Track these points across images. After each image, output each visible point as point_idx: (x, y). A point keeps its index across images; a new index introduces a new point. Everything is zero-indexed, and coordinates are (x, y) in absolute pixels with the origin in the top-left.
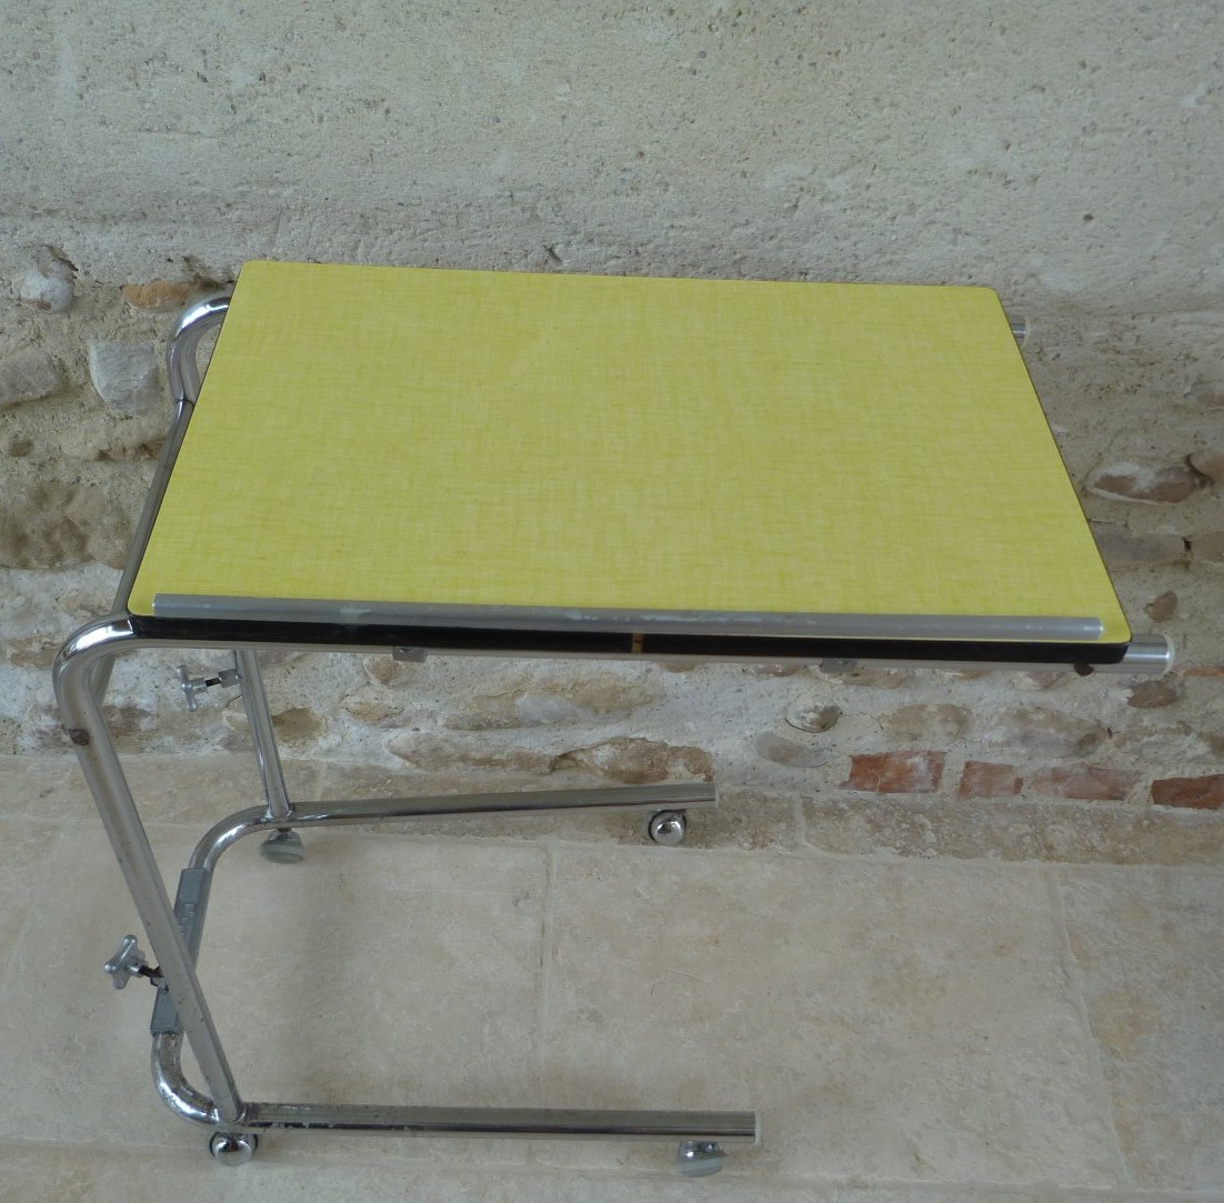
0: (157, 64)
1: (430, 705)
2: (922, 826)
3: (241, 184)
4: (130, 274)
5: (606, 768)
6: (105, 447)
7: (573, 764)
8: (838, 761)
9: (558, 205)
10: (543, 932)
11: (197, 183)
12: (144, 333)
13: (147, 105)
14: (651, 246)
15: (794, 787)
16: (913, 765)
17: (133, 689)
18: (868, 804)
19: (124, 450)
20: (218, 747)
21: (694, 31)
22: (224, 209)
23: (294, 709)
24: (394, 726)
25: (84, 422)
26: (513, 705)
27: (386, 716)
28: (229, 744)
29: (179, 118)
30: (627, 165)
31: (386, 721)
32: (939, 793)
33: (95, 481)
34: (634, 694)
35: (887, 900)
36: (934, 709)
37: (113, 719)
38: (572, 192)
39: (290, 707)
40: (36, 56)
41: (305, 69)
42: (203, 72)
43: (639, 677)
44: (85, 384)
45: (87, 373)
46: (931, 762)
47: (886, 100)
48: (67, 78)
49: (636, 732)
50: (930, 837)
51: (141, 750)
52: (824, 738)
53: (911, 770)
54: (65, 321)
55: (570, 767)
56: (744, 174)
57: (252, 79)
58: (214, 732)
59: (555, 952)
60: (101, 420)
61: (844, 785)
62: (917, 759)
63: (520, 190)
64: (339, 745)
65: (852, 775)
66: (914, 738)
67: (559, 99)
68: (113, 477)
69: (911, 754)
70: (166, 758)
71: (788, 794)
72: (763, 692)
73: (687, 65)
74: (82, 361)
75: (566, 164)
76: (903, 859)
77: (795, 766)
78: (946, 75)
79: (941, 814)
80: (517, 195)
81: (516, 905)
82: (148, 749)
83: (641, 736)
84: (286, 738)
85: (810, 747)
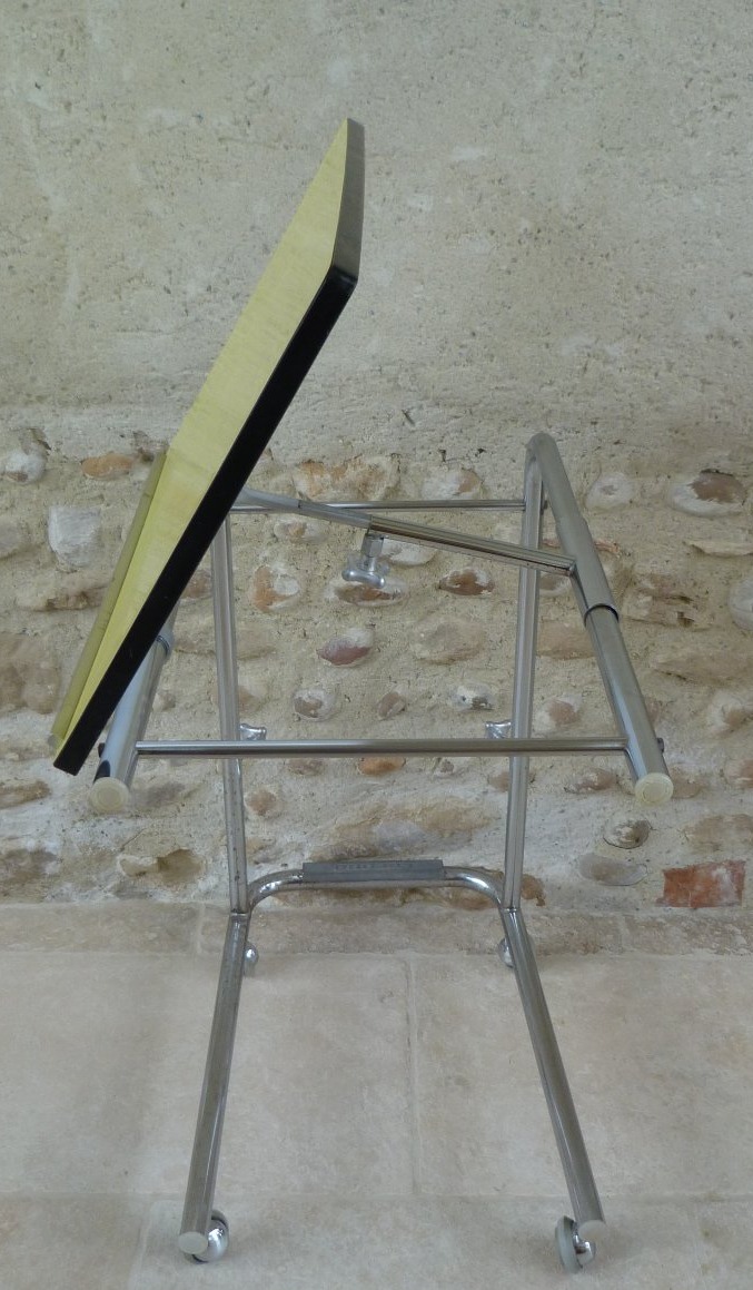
0: (136, 282)
1: (297, 837)
2: (733, 933)
3: (186, 369)
4: (91, 448)
5: (451, 896)
6: (53, 597)
7: (422, 898)
8: (652, 877)
9: (414, 376)
10: (408, 1019)
11: (154, 369)
12: (94, 499)
13: (125, 312)
14: (481, 406)
15: (617, 907)
16: (718, 876)
17: (43, 834)
18: (683, 919)
19: (68, 598)
20: (109, 894)
21: (509, 244)
22: (170, 390)
23: (180, 851)
24: (266, 860)
25: (37, 577)
26: (371, 833)
27: (261, 848)
28: (120, 891)
29: (147, 320)
30: (464, 342)
31: (260, 855)
32: (744, 905)
33: (39, 631)
34: (474, 815)
35: (710, 986)
36: (730, 819)
37: (23, 864)
38: (424, 365)
39: (176, 848)
40: (52, 279)
41: (240, 282)
42: (168, 286)
43: (477, 799)
44: (43, 543)
45: (46, 534)
46: (733, 872)
47: (644, 286)
48: (71, 294)
49: (476, 860)
50: (742, 940)
51: (41, 899)
52: (638, 854)
53: (716, 882)
54: (35, 491)
55: (418, 900)
56: (547, 346)
57: (201, 290)
58: (107, 879)
59: (420, 1034)
60: (51, 574)
61: (660, 902)
62: (721, 871)
63: (387, 364)
64: (216, 886)
65: (667, 891)
66: (716, 848)
67: (416, 296)
68: (53, 627)
69: (715, 866)
70: (64, 905)
71: (612, 914)
72: (583, 811)
73: (504, 268)
74: (45, 524)
75: (420, 343)
76: (720, 957)
77: (616, 884)
78: (683, 268)
79: (747, 923)
80: (385, 369)
81: (382, 1001)
82: (48, 898)
83: (480, 865)
84: (170, 884)
85: (628, 864)
